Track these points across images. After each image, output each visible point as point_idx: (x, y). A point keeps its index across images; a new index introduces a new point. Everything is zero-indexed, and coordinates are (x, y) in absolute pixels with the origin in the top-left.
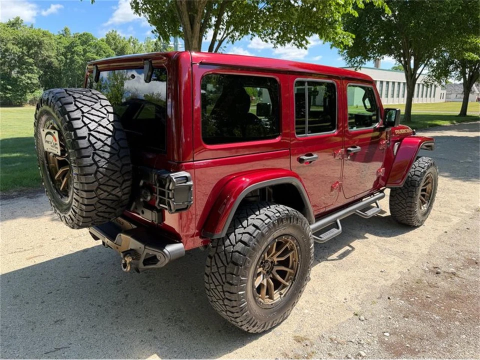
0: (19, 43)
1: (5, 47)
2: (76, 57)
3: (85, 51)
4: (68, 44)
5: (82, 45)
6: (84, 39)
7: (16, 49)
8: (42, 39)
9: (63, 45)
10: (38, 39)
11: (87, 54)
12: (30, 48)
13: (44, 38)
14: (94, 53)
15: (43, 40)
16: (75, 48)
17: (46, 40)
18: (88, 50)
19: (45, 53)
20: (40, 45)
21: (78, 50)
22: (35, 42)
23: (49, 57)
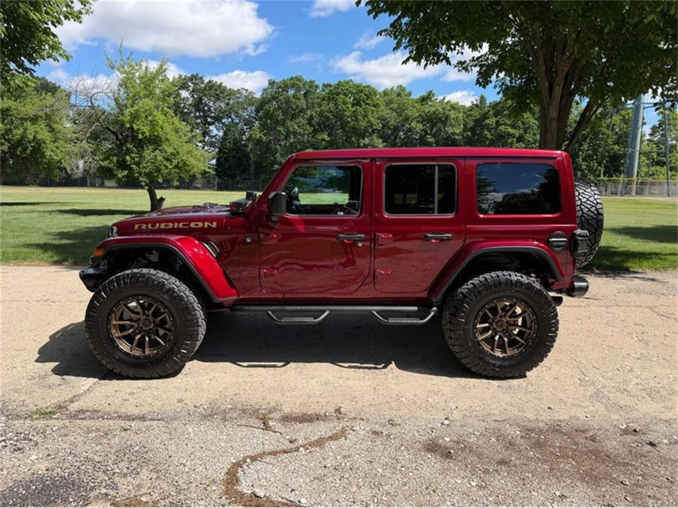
0: (424, 120)
1: (409, 127)
2: (486, 132)
3: (498, 124)
4: (479, 117)
5: (496, 117)
6: (498, 108)
7: (419, 127)
8: (448, 113)
9: (473, 118)
10: (444, 113)
11: (500, 127)
12: (434, 125)
13: (450, 112)
14: (508, 125)
15: (450, 115)
16: (487, 121)
17: (453, 114)
18: (501, 123)
19: (450, 130)
20: (445, 120)
21: (490, 123)
22: (440, 118)
23: (454, 134)
